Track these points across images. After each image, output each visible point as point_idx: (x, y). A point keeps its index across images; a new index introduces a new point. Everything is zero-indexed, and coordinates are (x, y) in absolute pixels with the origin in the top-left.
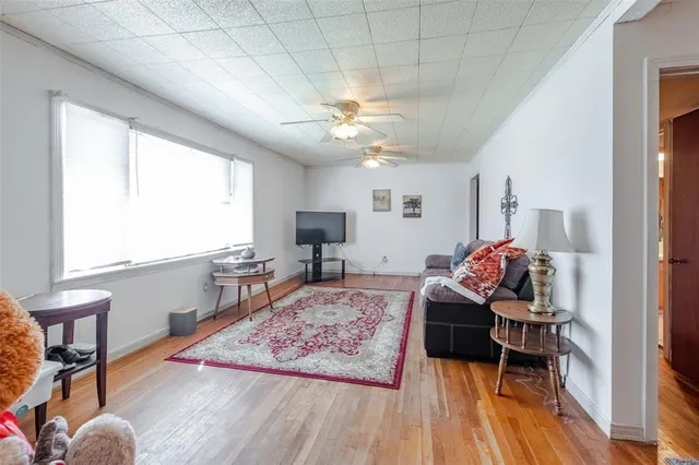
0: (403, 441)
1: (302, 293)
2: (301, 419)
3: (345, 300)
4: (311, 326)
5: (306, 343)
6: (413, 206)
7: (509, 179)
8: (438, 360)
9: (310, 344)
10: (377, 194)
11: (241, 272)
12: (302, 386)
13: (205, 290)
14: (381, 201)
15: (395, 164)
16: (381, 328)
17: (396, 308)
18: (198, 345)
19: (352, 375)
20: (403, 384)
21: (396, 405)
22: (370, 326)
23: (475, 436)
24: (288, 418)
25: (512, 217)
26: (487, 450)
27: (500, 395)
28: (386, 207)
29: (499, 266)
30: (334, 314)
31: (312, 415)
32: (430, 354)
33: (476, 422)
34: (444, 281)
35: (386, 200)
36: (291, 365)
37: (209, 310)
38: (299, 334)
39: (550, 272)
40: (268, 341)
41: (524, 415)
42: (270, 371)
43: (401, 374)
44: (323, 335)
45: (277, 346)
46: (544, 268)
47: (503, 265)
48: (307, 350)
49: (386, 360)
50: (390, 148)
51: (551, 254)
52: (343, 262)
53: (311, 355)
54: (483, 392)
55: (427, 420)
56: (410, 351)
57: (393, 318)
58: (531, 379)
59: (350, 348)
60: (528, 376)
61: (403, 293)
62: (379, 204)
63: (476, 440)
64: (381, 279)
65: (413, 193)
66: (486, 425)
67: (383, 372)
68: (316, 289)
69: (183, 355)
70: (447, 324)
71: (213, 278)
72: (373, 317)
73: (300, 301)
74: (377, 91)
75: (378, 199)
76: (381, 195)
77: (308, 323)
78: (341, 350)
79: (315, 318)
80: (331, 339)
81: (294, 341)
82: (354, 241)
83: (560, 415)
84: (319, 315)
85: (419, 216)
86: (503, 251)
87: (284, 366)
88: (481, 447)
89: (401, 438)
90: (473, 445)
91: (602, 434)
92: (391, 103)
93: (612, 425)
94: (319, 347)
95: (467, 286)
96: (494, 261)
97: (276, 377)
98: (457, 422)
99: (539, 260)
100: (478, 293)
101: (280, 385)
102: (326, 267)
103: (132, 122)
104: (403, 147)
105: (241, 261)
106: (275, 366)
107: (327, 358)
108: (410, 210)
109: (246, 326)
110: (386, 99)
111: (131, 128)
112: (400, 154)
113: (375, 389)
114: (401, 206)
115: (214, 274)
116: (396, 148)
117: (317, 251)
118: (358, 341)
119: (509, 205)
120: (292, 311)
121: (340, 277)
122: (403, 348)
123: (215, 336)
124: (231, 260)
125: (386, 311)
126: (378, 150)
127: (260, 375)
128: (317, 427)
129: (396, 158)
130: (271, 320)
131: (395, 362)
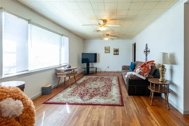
0: (130, 123)
1: (85, 78)
2: (97, 119)
3: (99, 80)
4: (91, 88)
5: (91, 94)
6: (116, 51)
7: (147, 44)
8: (132, 96)
9: (92, 94)
10: (106, 48)
11: (66, 73)
12: (94, 108)
13: (54, 79)
14: (107, 50)
15: (113, 39)
16: (112, 88)
17: (115, 81)
18: (54, 98)
19: (109, 103)
20: (125, 105)
21: (125, 111)
22: (109, 88)
23: (150, 118)
24: (93, 120)
25: (148, 55)
26: (155, 122)
27: (152, 105)
28: (109, 52)
29: (149, 69)
30: (97, 84)
31: (100, 118)
32: (129, 95)
33: (149, 114)
34: (134, 73)
35: (109, 49)
36: (88, 102)
37: (55, 85)
38: (88, 91)
39: (165, 70)
40: (78, 94)
41: (160, 110)
42: (81, 104)
43: (123, 102)
44: (96, 91)
45: (82, 96)
46: (163, 69)
47: (150, 68)
48: (92, 96)
49: (117, 98)
50: (111, 35)
51: (165, 65)
52: (96, 68)
53: (94, 98)
54: (147, 105)
55: (135, 115)
56: (123, 94)
57: (115, 85)
58: (158, 100)
59: (105, 95)
60: (157, 99)
61: (115, 77)
62: (106, 51)
63: (151, 120)
64: (107, 73)
65: (116, 48)
66: (152, 115)
67: (117, 101)
68: (89, 77)
69: (49, 101)
70: (134, 86)
71: (56, 75)
72: (109, 84)
73: (85, 81)
74: (114, 17)
75: (106, 49)
76: (107, 48)
77: (89, 87)
78: (103, 96)
79: (91, 86)
80: (99, 92)
81: (87, 94)
82: (99, 62)
83: (169, 109)
84: (92, 85)
85: (118, 54)
86: (150, 64)
87: (86, 102)
88: (153, 121)
89: (130, 122)
90: (150, 121)
91: (181, 114)
92: (117, 21)
93: (184, 111)
94: (96, 95)
95: (141, 75)
96: (147, 67)
97: (85, 106)
98: (143, 115)
99: (162, 67)
100: (144, 76)
101: (86, 109)
102: (91, 70)
103: (29, 21)
104: (115, 34)
105: (66, 69)
106: (83, 102)
107: (99, 98)
108: (116, 53)
109: (69, 90)
110: (115, 19)
111: (29, 23)
112: (114, 36)
113: (117, 107)
114: (113, 51)
115: (57, 73)
116: (113, 35)
117: (88, 65)
118: (107, 92)
119: (147, 52)
120: (83, 84)
121: (95, 73)
122: (121, 93)
123: (59, 94)
124: (63, 68)
125: (112, 82)
126: (108, 35)
127: (79, 106)
128: (103, 121)
129: (112, 37)
130: (77, 87)
131: (120, 98)
